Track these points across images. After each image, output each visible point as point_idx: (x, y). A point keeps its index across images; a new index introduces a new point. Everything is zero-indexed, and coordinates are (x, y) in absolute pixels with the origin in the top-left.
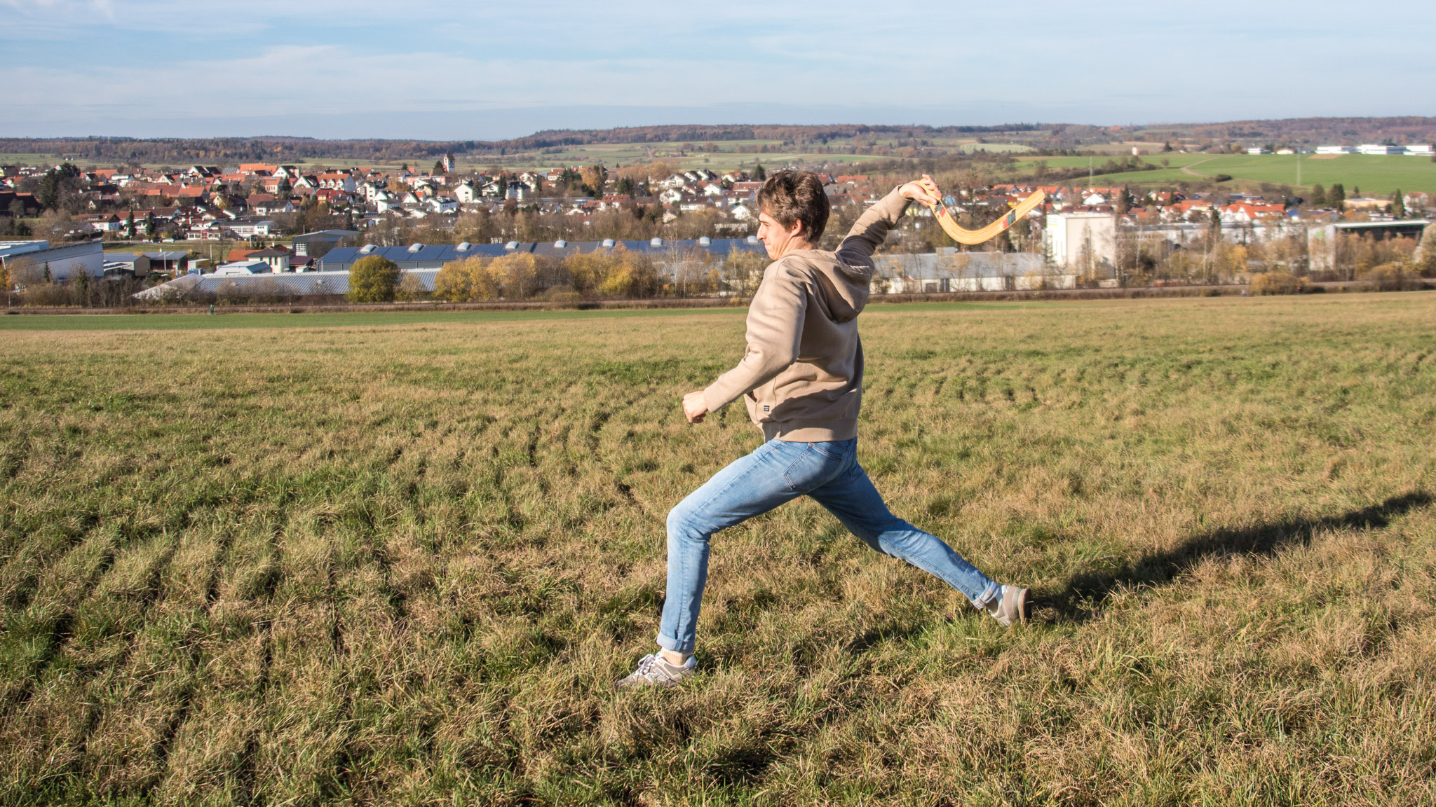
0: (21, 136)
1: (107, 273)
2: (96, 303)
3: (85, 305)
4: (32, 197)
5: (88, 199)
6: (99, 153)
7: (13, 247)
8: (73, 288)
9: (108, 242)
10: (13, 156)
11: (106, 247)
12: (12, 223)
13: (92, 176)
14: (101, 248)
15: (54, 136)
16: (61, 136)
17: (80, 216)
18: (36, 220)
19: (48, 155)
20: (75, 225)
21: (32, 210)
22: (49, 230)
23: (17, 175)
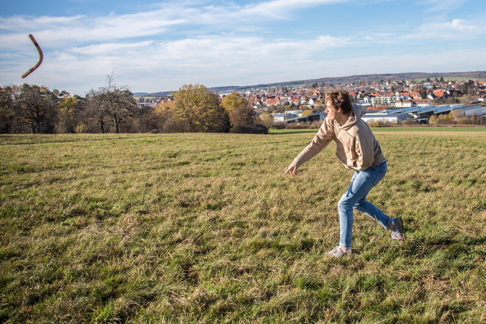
0: (456, 72)
1: (482, 114)
2: (479, 123)
3: (476, 124)
4: (459, 91)
5: (477, 91)
6: (480, 76)
7: (454, 106)
8: (472, 119)
9: (483, 104)
10: (454, 78)
11: (482, 106)
12: (454, 99)
13: (478, 84)
14: (480, 106)
15: (466, 71)
16: (468, 71)
17: (474, 96)
18: (461, 98)
19: (464, 77)
20: (473, 99)
21: (460, 95)
22: (465, 101)
23: (455, 84)
